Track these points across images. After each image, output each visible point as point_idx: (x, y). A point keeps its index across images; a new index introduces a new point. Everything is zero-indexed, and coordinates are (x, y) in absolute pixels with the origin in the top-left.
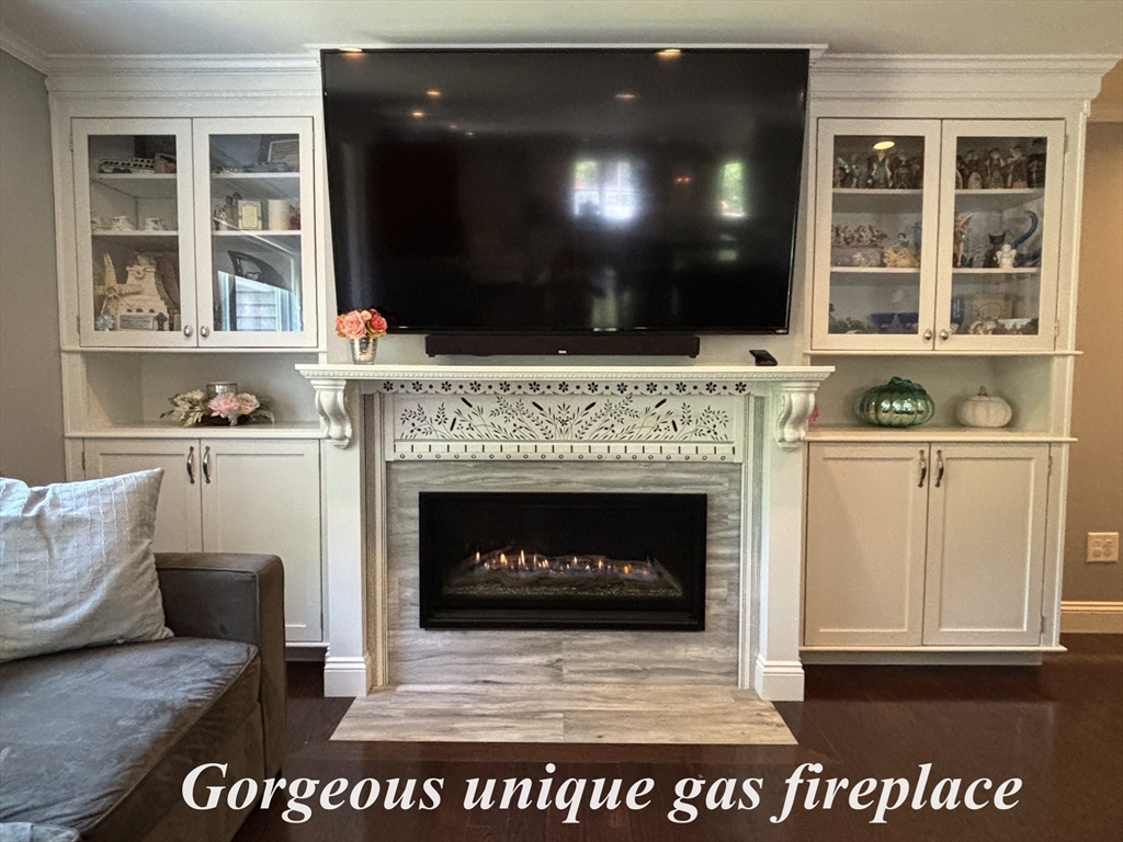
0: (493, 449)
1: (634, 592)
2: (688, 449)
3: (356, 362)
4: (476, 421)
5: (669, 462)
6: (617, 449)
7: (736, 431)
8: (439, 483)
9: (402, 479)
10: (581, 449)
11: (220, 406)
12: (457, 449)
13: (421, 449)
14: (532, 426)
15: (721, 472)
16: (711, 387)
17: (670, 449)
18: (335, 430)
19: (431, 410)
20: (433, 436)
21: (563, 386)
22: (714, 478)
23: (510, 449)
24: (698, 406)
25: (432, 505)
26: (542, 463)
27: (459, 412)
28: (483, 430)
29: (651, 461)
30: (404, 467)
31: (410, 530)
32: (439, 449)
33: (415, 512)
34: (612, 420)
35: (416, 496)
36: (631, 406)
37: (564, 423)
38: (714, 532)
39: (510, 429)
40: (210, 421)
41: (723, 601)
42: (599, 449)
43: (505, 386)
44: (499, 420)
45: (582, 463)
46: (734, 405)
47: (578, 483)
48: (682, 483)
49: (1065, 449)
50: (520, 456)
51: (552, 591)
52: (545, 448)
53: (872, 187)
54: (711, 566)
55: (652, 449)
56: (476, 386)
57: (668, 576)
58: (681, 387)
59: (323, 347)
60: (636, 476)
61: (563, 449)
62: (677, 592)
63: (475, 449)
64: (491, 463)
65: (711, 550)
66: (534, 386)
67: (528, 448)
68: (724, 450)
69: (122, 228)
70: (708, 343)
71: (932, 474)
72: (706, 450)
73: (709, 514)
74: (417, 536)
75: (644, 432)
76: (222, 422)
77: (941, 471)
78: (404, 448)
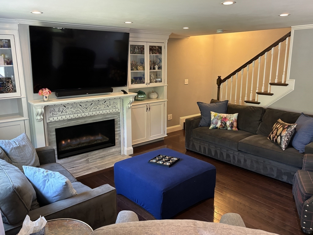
0: (72, 116)
1: (100, 142)
2: (111, 111)
4: (67, 110)
5: (107, 114)
6: (98, 112)
7: (119, 106)
8: (59, 126)
9: (50, 126)
10: (91, 113)
12: (64, 117)
13: (55, 119)
14: (80, 110)
15: (116, 114)
17: (108, 111)
18: (39, 117)
19: (57, 110)
20: (58, 115)
22: (115, 116)
23: (76, 116)
24: (112, 102)
25: (59, 131)
26: (83, 118)
27: (63, 109)
28: (69, 112)
29: (104, 114)
30: (51, 123)
32: (60, 118)
33: (54, 133)
34: (96, 107)
35: (55, 130)
36: (99, 103)
37: (86, 108)
38: (116, 126)
39: (75, 111)
41: (118, 139)
42: (94, 113)
44: (72, 110)
45: (91, 117)
46: (119, 101)
47: (90, 121)
48: (110, 118)
49: (166, 102)
50: (78, 117)
51: (83, 145)
52: (83, 114)
53: (135, 54)
54: (116, 133)
55: (104, 111)
57: (105, 137)
59: (24, 95)
60: (101, 117)
61: (87, 114)
62: (107, 139)
63: (68, 117)
64: (72, 120)
65: (116, 130)
67: (79, 115)
68: (117, 110)
71: (148, 109)
72: (114, 110)
73: (115, 123)
74: (55, 139)
75: (102, 108)
77: (150, 108)
78: (51, 119)
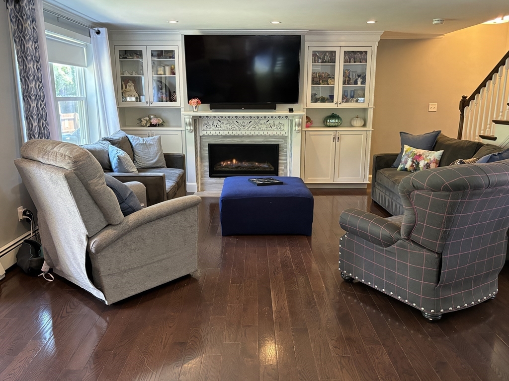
0: (226, 133)
1: (261, 169)
2: (274, 133)
3: (194, 112)
4: (222, 126)
5: (269, 136)
6: (257, 133)
7: (286, 128)
8: (213, 141)
9: (204, 140)
10: (248, 133)
11: (154, 121)
12: (217, 133)
13: (209, 133)
14: (236, 127)
15: (282, 138)
16: (279, 117)
17: (270, 133)
18: (189, 128)
19: (211, 123)
20: (211, 129)
21: (243, 117)
22: (281, 140)
23: (231, 133)
24: (277, 122)
25: (211, 147)
26: (238, 136)
27: (218, 124)
28: (224, 128)
29: (265, 136)
30: (204, 137)
31: (206, 153)
32: (213, 133)
33: (207, 148)
34: (256, 126)
35: (208, 145)
36: (260, 122)
37: (244, 126)
38: (281, 154)
39: (230, 127)
40: (152, 125)
41: (283, 170)
42: (252, 133)
43: (229, 117)
44: (228, 126)
45: (248, 136)
46: (285, 122)
47: (247, 141)
48: (273, 141)
49: (371, 132)
50: (233, 135)
51: (241, 170)
52: (239, 133)
53: (325, 62)
54: (280, 162)
55: (265, 133)
56: (222, 117)
57: (271, 166)
58: (272, 117)
59: (182, 106)
60: (262, 140)
61: (243, 133)
62: (273, 169)
63: (222, 133)
64: (226, 136)
65: (280, 158)
66: (236, 117)
67: (235, 133)
68: (283, 133)
69: (127, 75)
70: (279, 106)
71: (336, 139)
72: (279, 133)
73: (280, 149)
74: (208, 155)
75: (264, 128)
76: (155, 126)
77: (338, 138)
78: (204, 133)
